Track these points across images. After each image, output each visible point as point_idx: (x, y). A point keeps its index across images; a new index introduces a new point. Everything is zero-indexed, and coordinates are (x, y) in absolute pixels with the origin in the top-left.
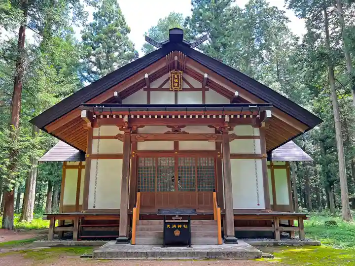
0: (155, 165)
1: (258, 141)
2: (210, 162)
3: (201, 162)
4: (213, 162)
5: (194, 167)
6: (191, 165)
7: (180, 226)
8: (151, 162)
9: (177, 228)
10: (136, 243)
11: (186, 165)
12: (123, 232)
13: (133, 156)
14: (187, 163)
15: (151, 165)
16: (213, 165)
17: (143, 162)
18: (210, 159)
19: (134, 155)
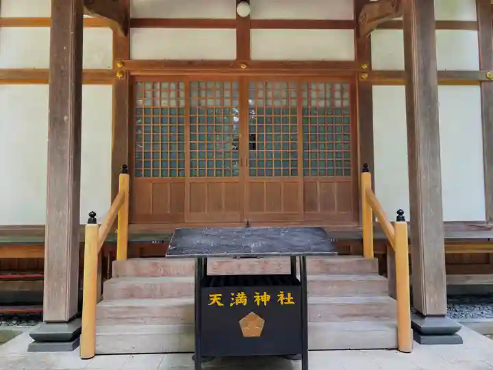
0: (182, 103)
1: (472, 36)
2: (337, 95)
3: (314, 95)
4: (347, 95)
5: (294, 111)
6: (284, 102)
7: (266, 298)
8: (173, 94)
9: (252, 306)
10: (100, 349)
11: (270, 103)
12: (55, 307)
13: (119, 75)
14: (274, 98)
15: (173, 104)
16: (346, 103)
17: (149, 94)
18: (338, 87)
19: (122, 73)
